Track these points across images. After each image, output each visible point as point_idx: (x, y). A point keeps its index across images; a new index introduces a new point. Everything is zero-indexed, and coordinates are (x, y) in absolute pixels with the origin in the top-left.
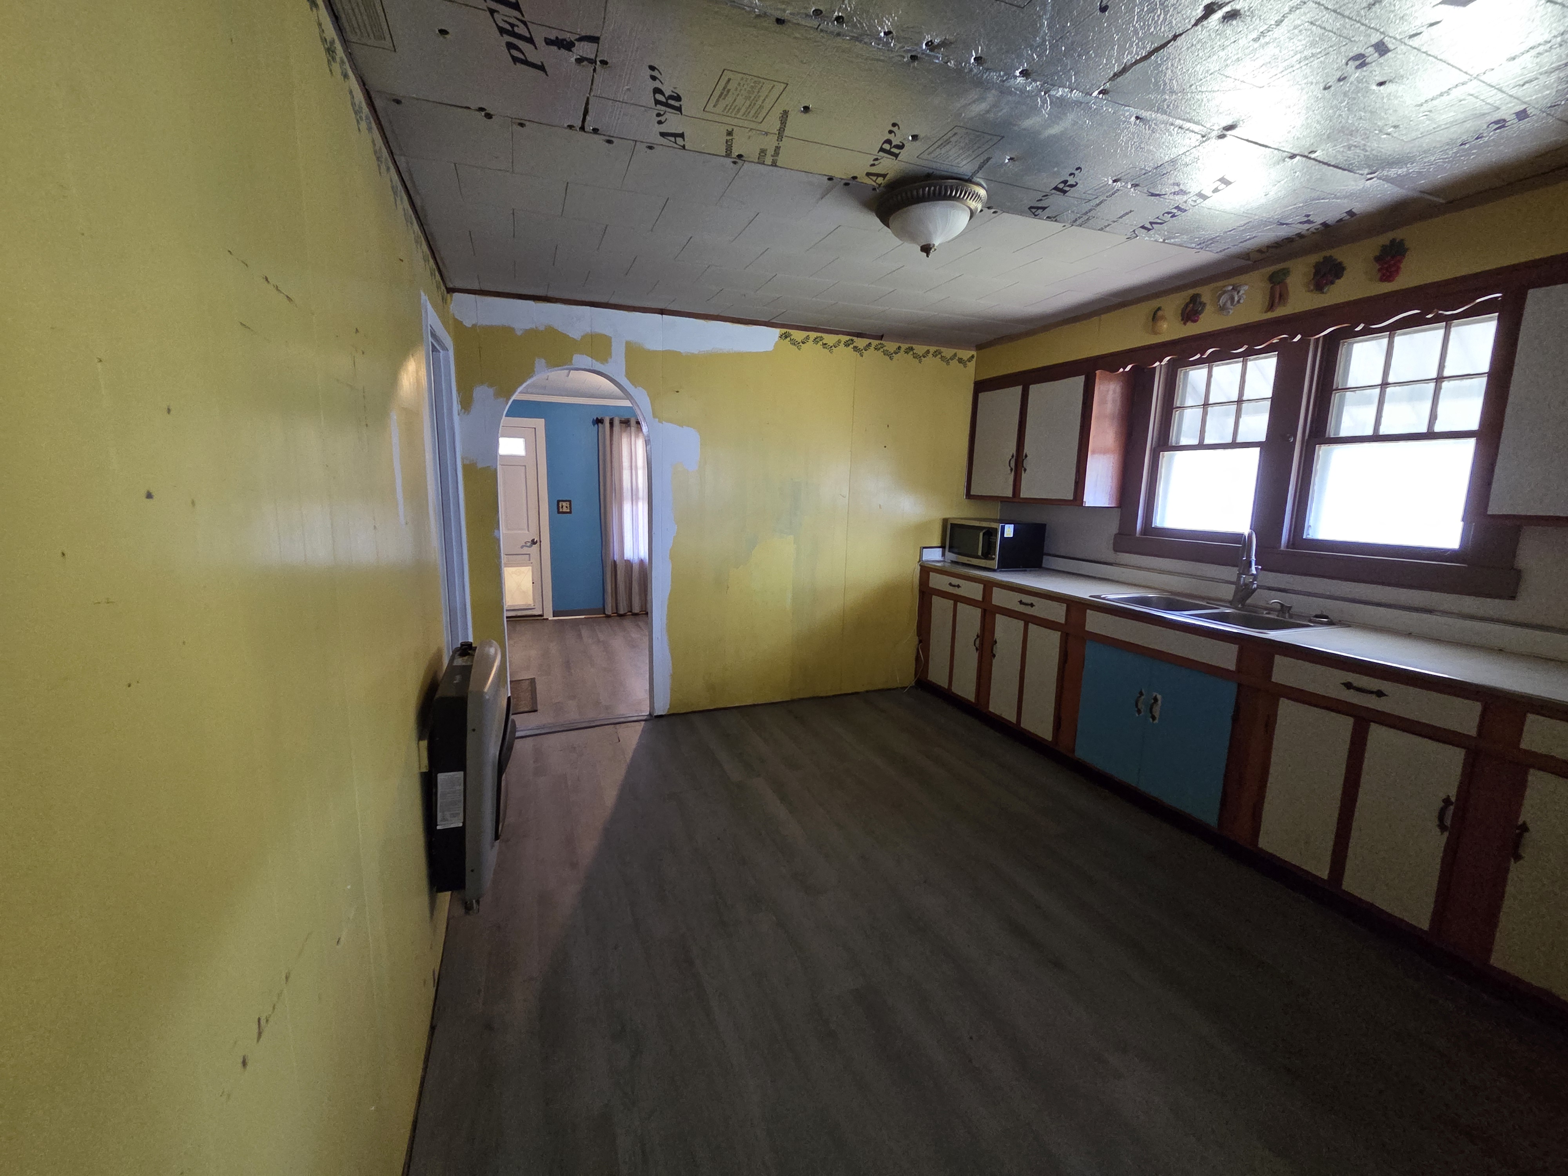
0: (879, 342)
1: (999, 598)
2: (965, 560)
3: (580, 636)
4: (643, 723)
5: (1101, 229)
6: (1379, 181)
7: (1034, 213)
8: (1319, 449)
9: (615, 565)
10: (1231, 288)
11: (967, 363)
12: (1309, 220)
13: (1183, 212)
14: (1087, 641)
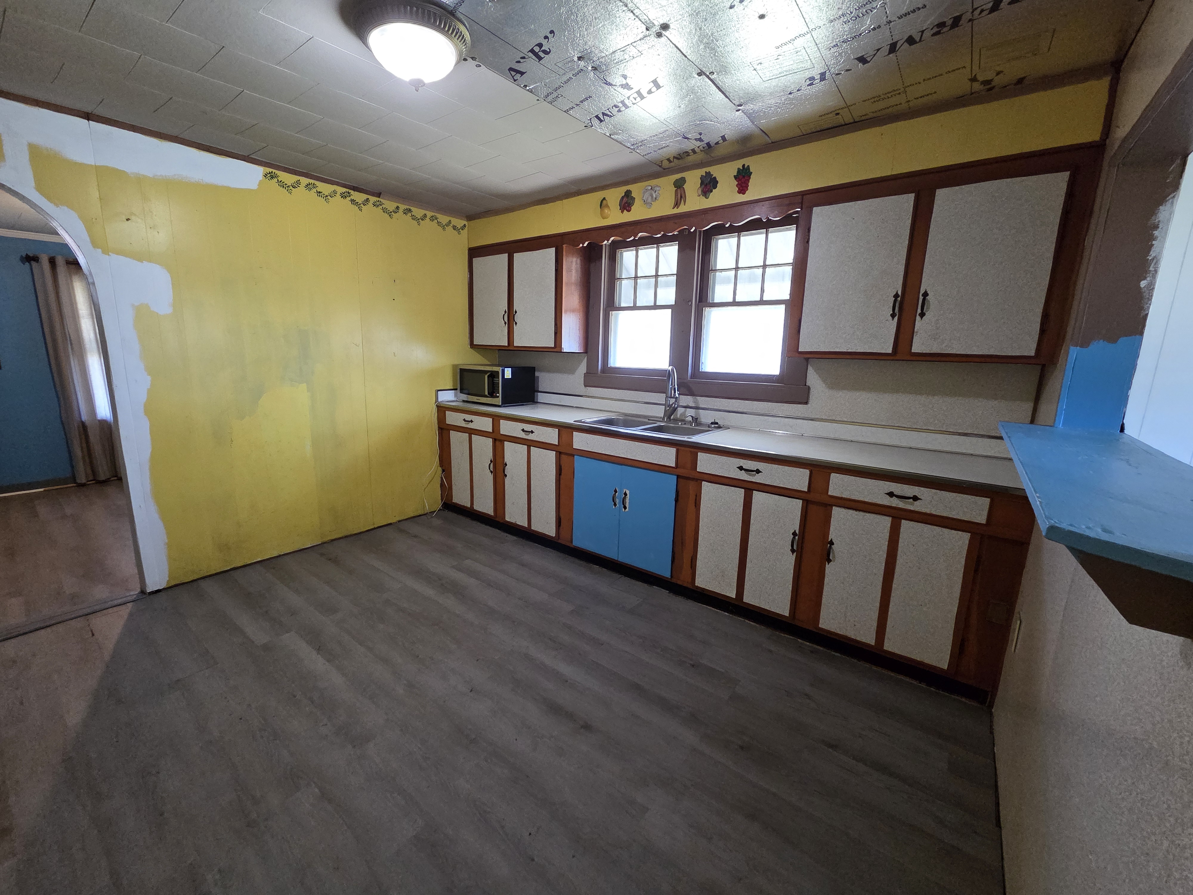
0: (378, 199)
1: (507, 428)
2: (474, 399)
3: (35, 513)
5: (566, 112)
6: (742, 114)
7: (513, 77)
8: (705, 310)
9: (83, 426)
10: (650, 188)
11: (460, 230)
12: (701, 138)
13: (626, 108)
14: (575, 456)
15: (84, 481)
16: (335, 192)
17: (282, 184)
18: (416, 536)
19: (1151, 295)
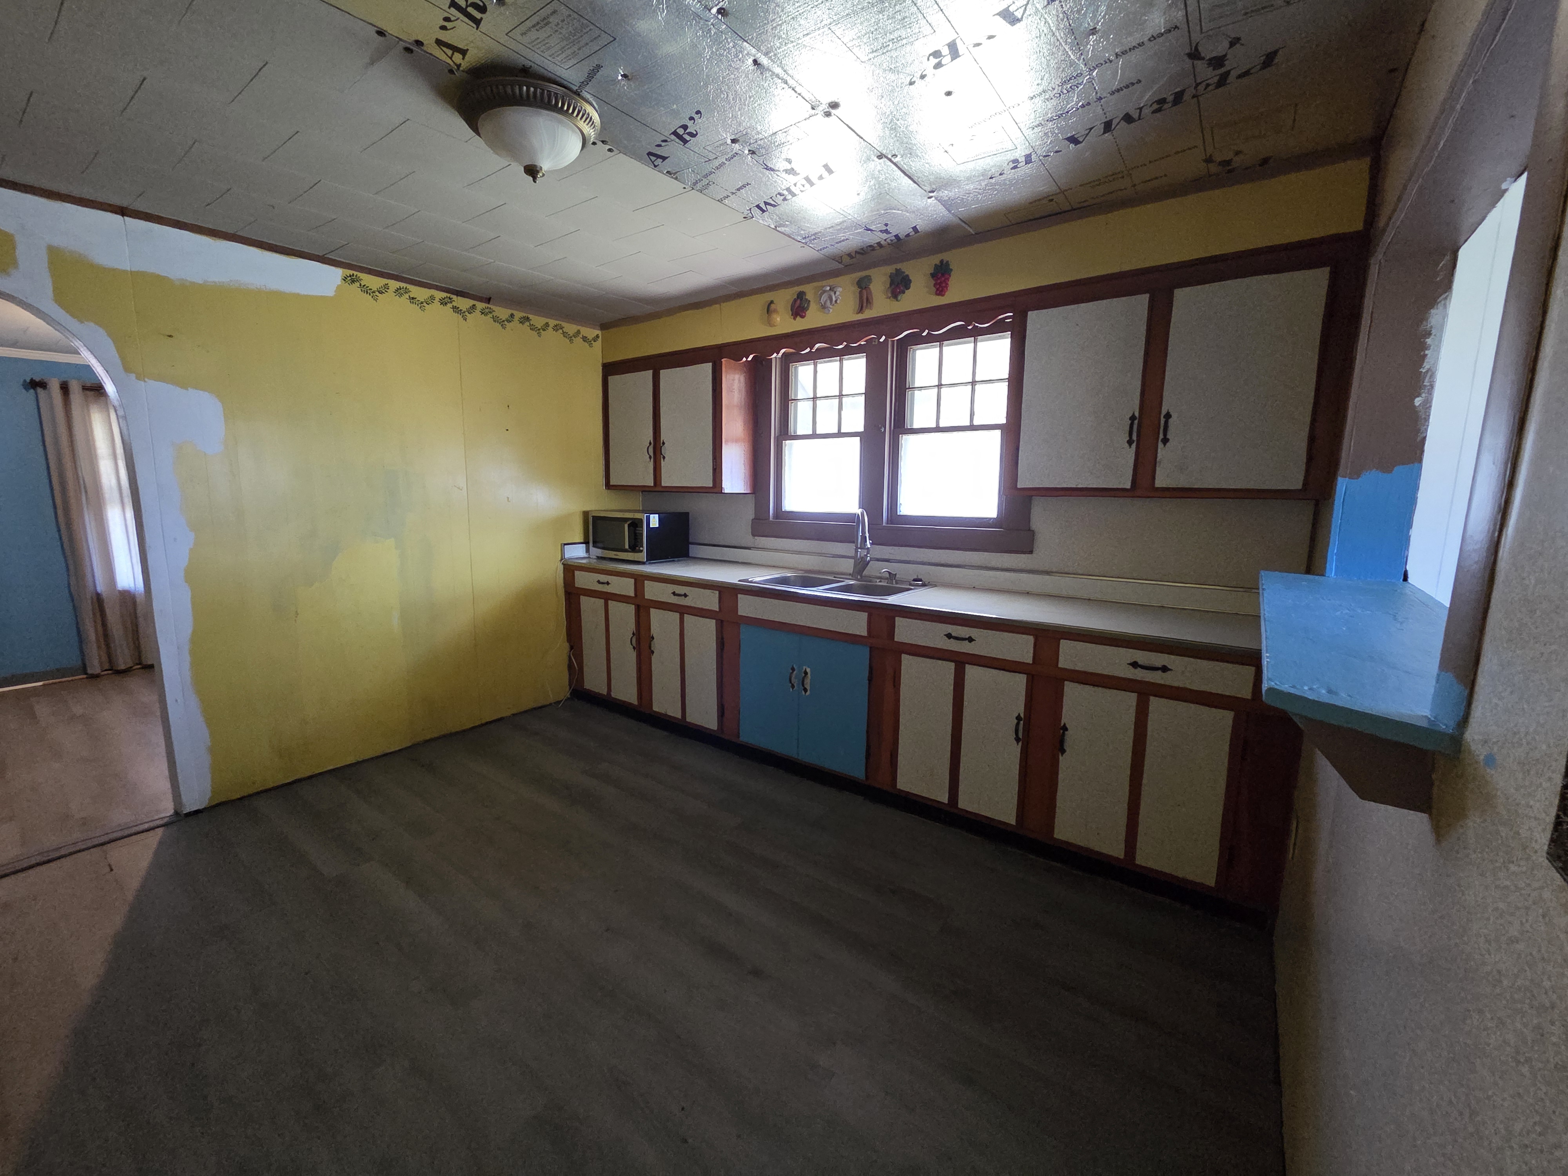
0: (487, 305)
1: (652, 591)
2: (612, 554)
4: (161, 830)
5: (720, 201)
6: (935, 201)
7: (653, 162)
8: (902, 438)
9: (99, 599)
10: (828, 288)
11: (592, 342)
12: (887, 230)
13: (793, 196)
14: (741, 625)
15: (97, 671)
16: (432, 298)
17: (365, 290)
18: (536, 734)
19: (1428, 414)
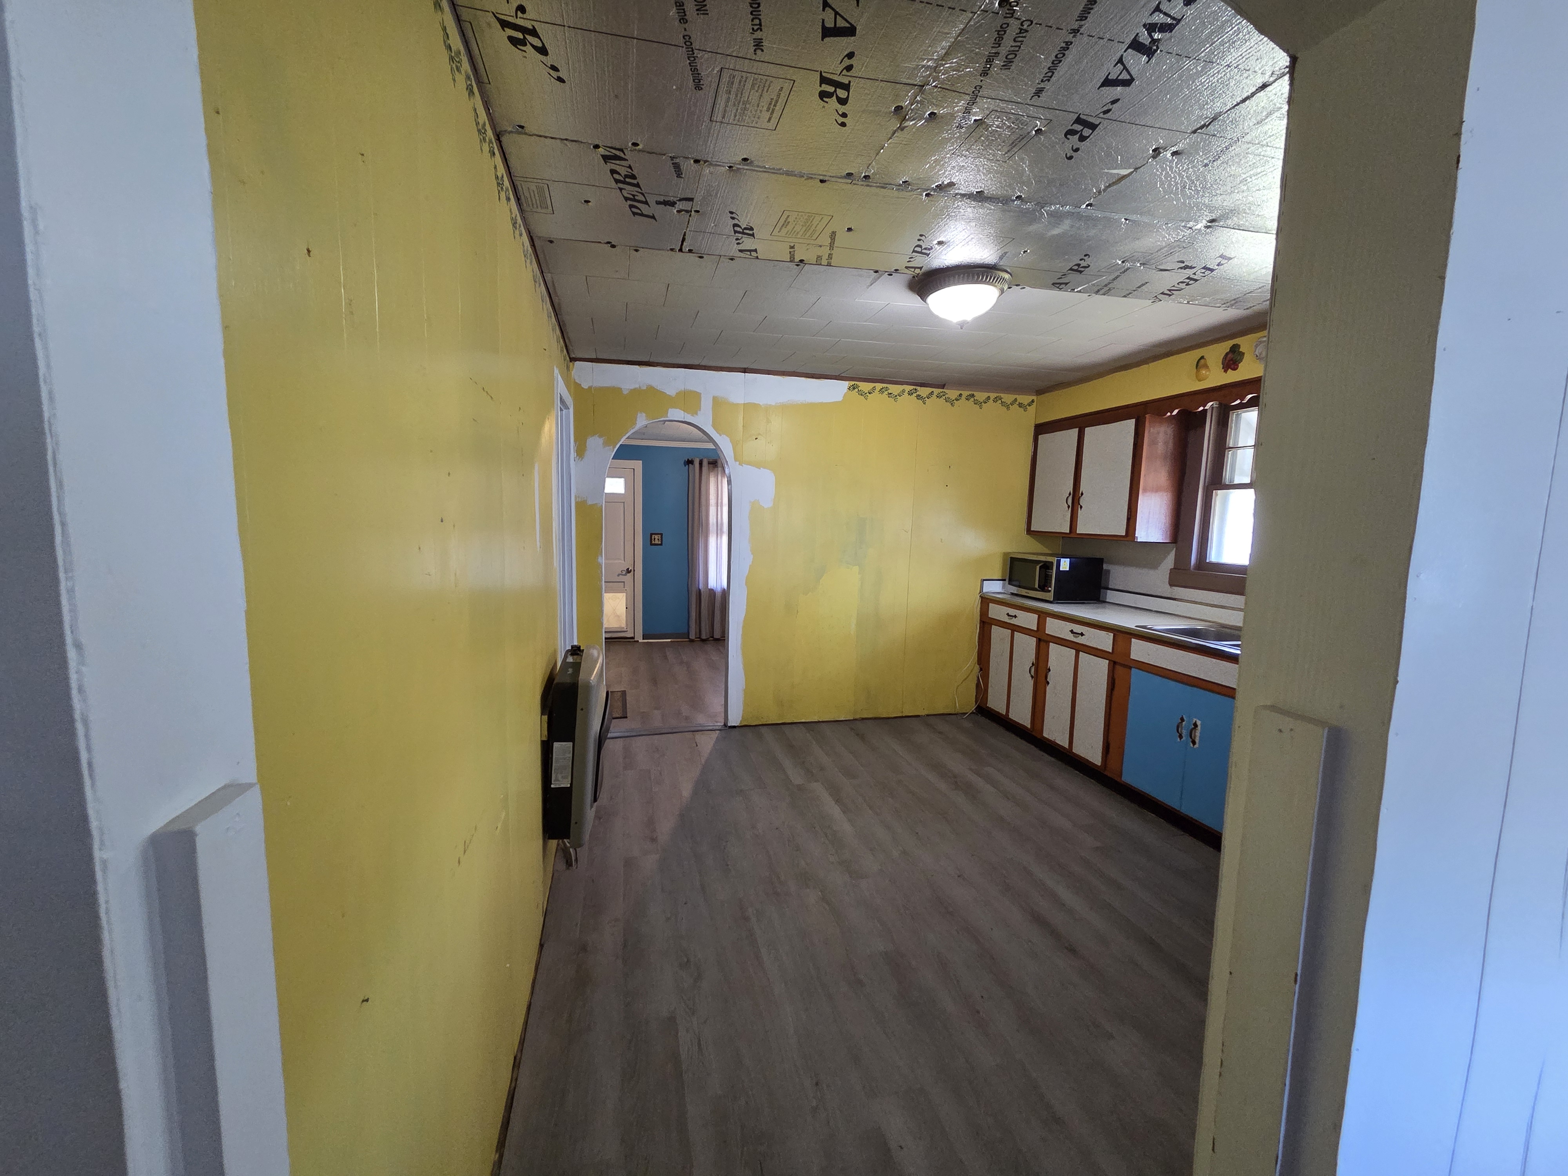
0: (942, 390)
1: (1054, 627)
2: (1023, 592)
3: (665, 657)
4: (718, 732)
5: (1126, 296)
7: (1059, 288)
10: (1265, 339)
11: (1027, 407)
13: (1196, 281)
14: (1133, 669)
16: (904, 391)
17: (861, 393)
18: (940, 733)
